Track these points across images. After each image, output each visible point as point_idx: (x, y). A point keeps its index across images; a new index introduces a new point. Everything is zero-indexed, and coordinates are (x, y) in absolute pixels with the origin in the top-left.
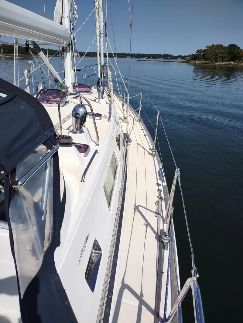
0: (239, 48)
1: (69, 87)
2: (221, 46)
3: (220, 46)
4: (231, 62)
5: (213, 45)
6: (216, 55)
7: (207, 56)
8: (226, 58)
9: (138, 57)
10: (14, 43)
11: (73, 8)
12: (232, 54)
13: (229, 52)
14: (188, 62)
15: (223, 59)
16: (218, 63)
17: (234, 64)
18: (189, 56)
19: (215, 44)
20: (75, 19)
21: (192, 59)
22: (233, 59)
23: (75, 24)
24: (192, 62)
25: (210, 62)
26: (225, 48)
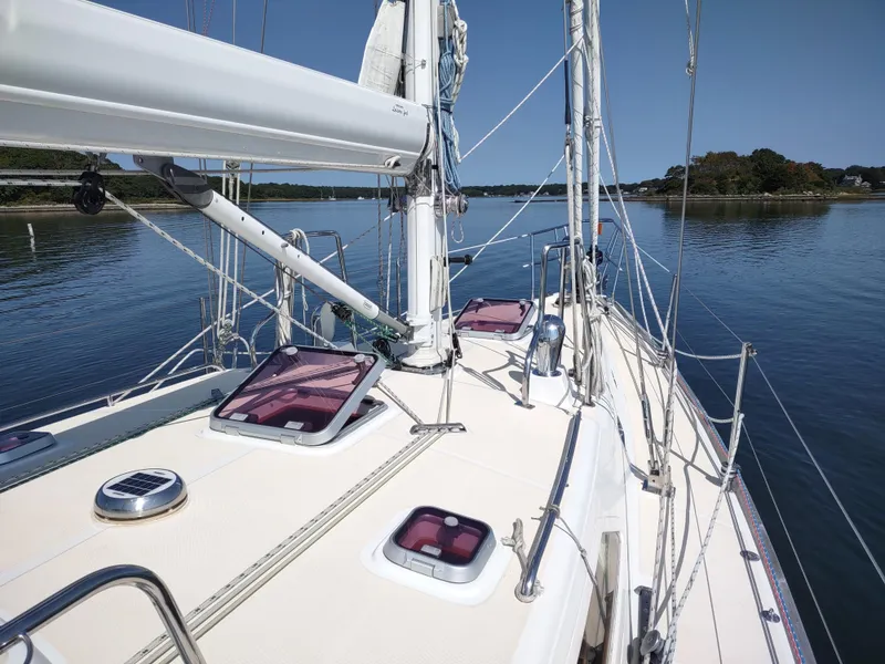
0: (782, 158)
1: (420, 327)
2: (732, 155)
3: (730, 156)
4: (766, 194)
5: (710, 154)
6: (721, 178)
7: (697, 181)
8: (750, 185)
9: (512, 194)
10: (224, 168)
11: (450, 31)
12: (765, 173)
13: (755, 169)
14: (647, 199)
15: (741, 186)
16: (729, 197)
17: (774, 199)
18: (643, 184)
19: (716, 151)
20: (458, 69)
21: (658, 192)
22: (770, 186)
23: (455, 89)
24: (656, 198)
25: (708, 196)
26: (743, 160)
